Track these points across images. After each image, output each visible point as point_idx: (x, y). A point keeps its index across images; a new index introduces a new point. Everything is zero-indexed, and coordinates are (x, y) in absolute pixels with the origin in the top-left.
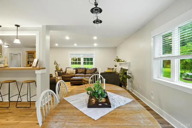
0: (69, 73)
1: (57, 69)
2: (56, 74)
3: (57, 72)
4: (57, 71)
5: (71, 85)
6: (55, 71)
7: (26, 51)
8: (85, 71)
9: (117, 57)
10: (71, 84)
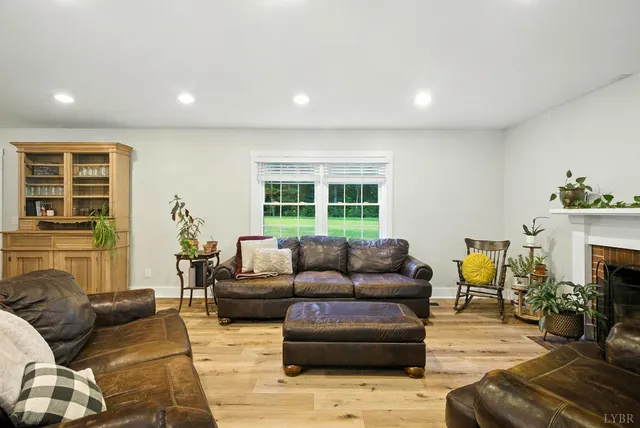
0: (257, 272)
1: (185, 244)
2: (180, 274)
3: (185, 265)
4: (186, 257)
5: (290, 374)
6: (179, 257)
7: (16, 144)
8: (343, 257)
9: (569, 174)
10: (286, 364)
